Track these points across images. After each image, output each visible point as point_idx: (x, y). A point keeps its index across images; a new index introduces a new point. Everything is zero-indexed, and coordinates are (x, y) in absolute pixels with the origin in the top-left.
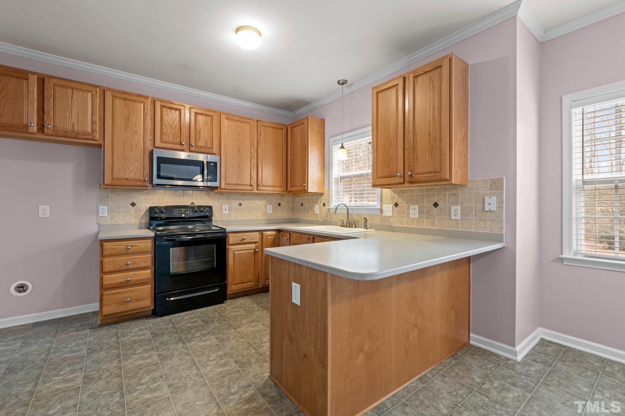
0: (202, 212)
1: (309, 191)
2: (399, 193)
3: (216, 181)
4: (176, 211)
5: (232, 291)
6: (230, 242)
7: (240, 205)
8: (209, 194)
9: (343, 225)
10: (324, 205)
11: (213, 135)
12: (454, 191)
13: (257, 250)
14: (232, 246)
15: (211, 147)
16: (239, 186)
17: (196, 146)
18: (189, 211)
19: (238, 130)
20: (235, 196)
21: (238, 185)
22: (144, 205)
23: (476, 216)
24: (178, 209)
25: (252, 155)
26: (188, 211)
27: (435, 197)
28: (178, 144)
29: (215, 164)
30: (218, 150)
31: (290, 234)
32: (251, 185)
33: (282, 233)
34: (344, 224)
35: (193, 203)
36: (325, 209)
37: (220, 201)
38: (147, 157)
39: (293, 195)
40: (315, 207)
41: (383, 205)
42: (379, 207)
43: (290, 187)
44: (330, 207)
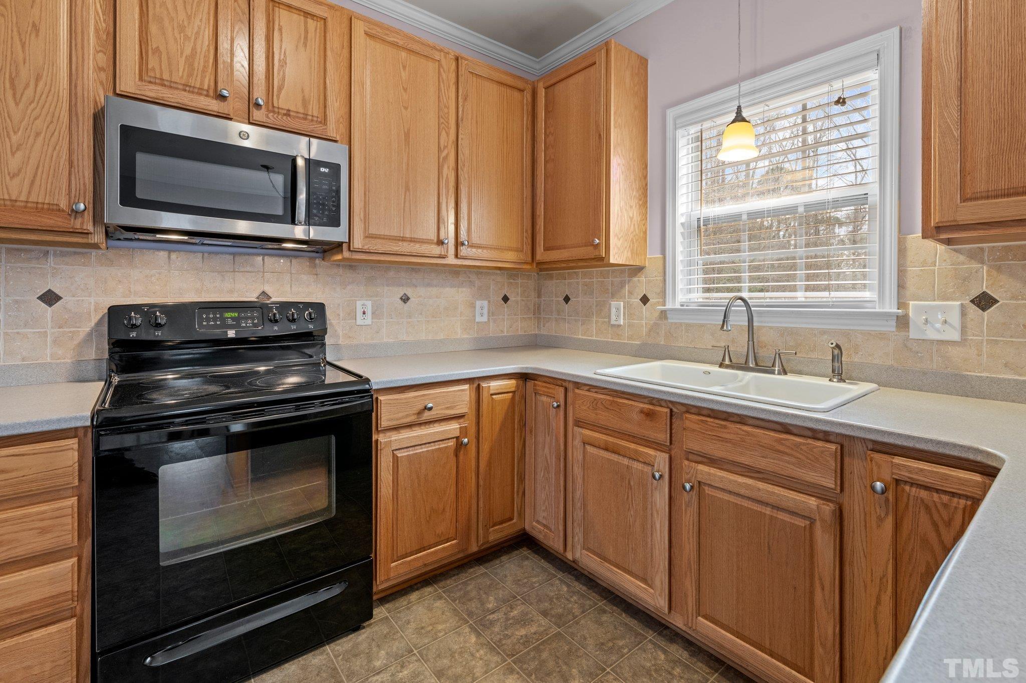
0: (293, 320)
1: (612, 260)
3: (337, 224)
4: (208, 320)
5: (388, 580)
6: (384, 423)
7: (405, 299)
8: (315, 266)
9: (727, 362)
10: (645, 300)
11: (328, 82)
13: (466, 440)
14: (388, 434)
15: (321, 116)
16: (405, 244)
17: (272, 108)
18: (253, 318)
19: (404, 75)
20: (391, 274)
21: (403, 239)
22: (92, 300)
24: (214, 314)
25: (444, 154)
26: (247, 318)
28: (207, 96)
29: (335, 168)
30: (343, 129)
31: (566, 389)
32: (440, 243)
33: (535, 385)
34: (731, 361)
35: (267, 294)
36: (647, 313)
37: (349, 287)
38: (83, 124)
39: (538, 274)
40: (612, 306)
41: (911, 303)
42: (891, 308)
43: (544, 250)
44: (669, 306)
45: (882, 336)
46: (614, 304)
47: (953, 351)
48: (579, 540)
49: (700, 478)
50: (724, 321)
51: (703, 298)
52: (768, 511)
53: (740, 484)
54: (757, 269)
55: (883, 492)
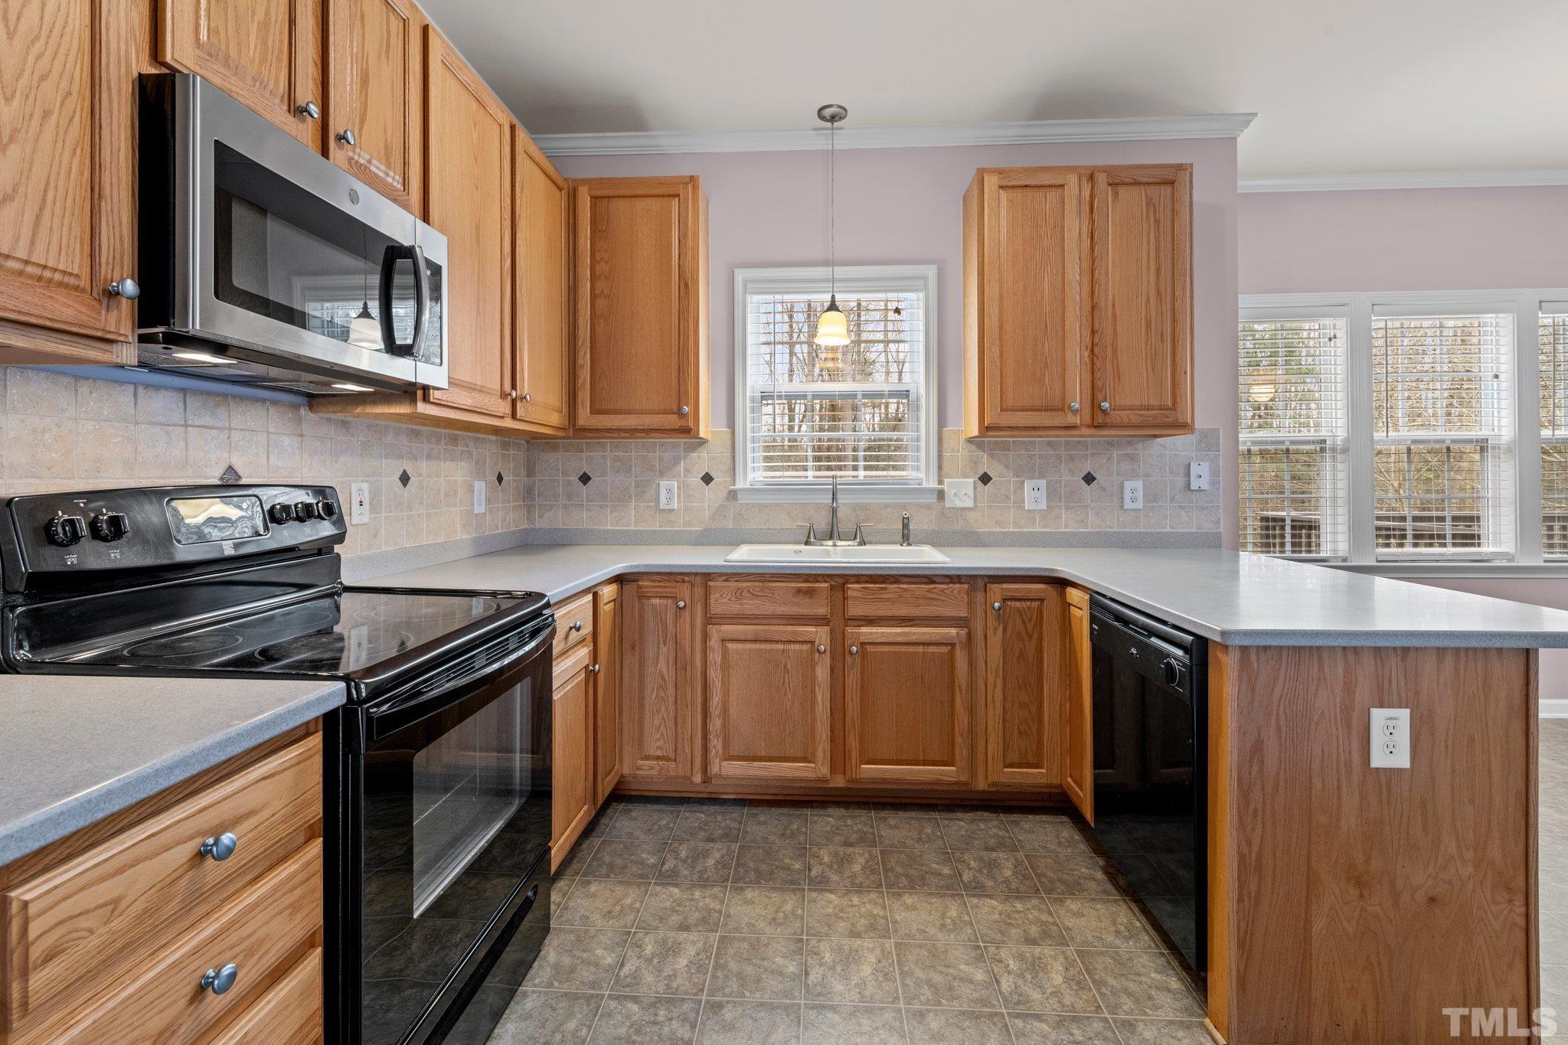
1: (701, 433)
2: (993, 449)
3: (438, 361)
7: (405, 479)
8: (299, 421)
9: (812, 539)
10: (707, 479)
12: (1129, 450)
15: (401, 178)
16: (476, 394)
19: (475, 136)
20: (390, 438)
21: (475, 388)
23: (1172, 499)
27: (1086, 461)
28: (281, 105)
29: (435, 273)
31: (692, 584)
32: (504, 396)
34: (815, 538)
35: (235, 472)
36: (712, 495)
37: (342, 460)
38: (119, 111)
39: (528, 442)
40: (661, 486)
41: (946, 480)
42: (933, 484)
43: (591, 413)
44: (740, 484)
45: (928, 507)
46: (664, 484)
47: (971, 516)
48: (717, 752)
49: (862, 639)
50: (833, 499)
51: (764, 477)
52: (921, 649)
53: (897, 634)
54: (820, 449)
55: (999, 609)
